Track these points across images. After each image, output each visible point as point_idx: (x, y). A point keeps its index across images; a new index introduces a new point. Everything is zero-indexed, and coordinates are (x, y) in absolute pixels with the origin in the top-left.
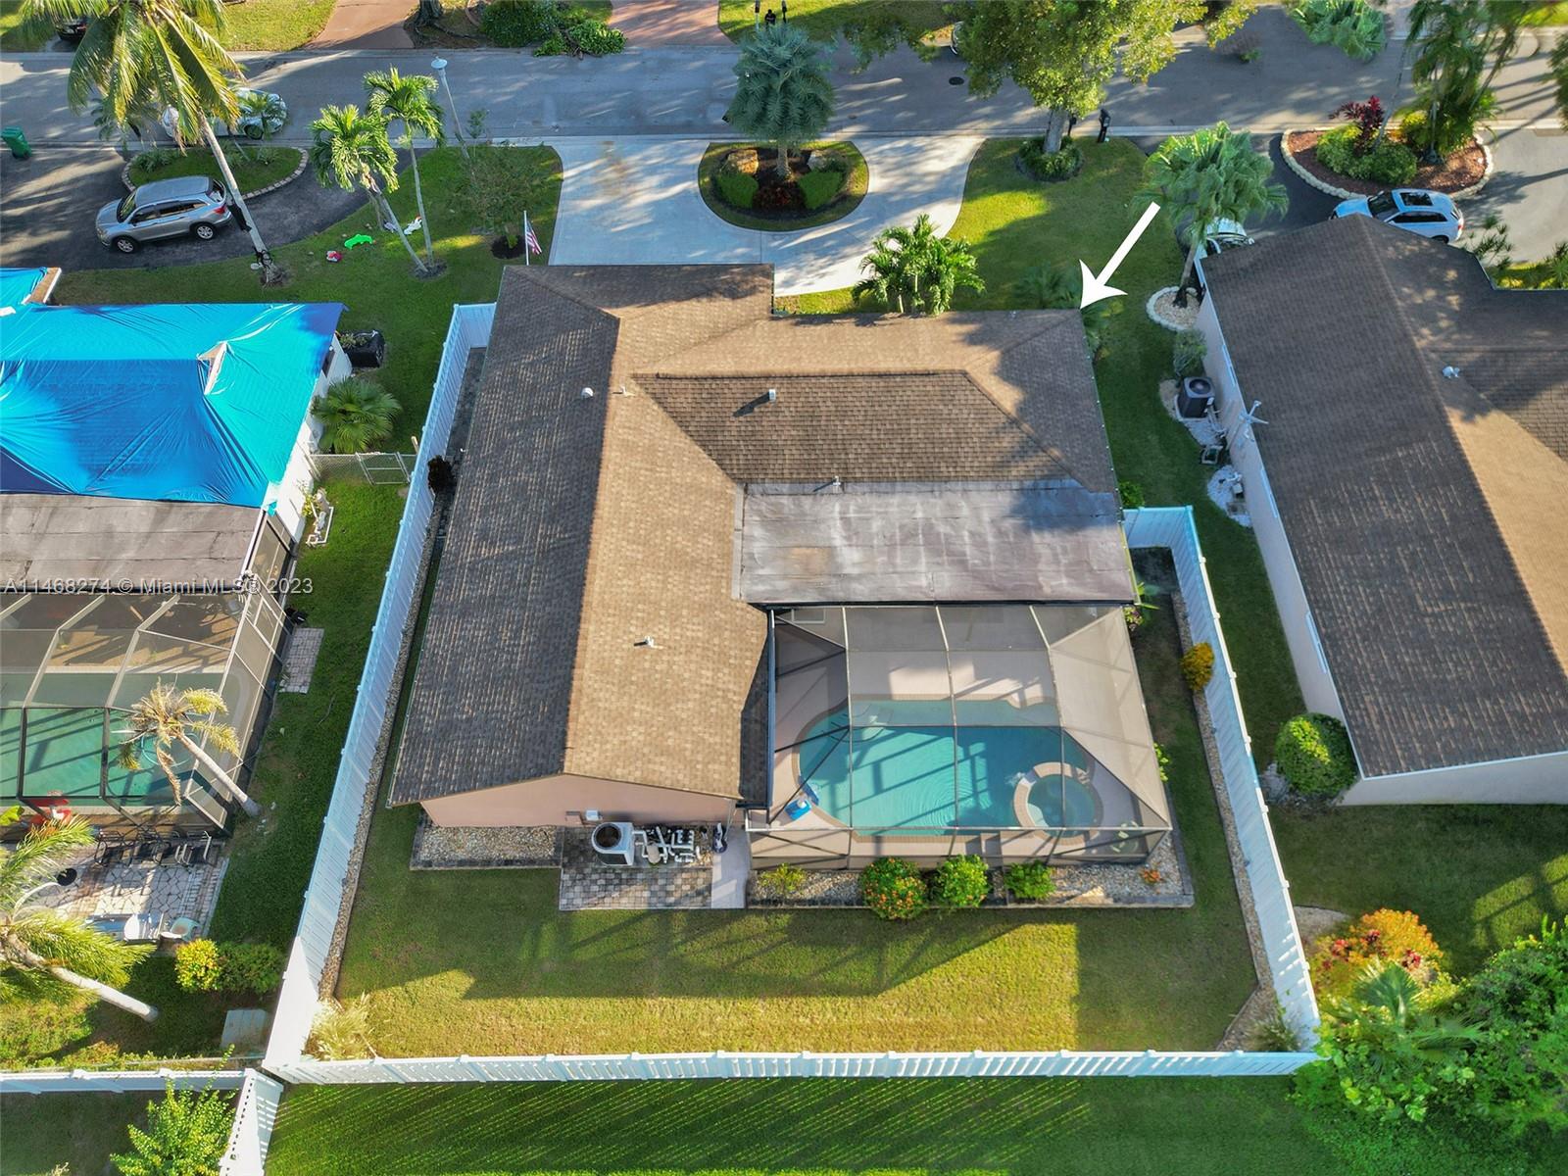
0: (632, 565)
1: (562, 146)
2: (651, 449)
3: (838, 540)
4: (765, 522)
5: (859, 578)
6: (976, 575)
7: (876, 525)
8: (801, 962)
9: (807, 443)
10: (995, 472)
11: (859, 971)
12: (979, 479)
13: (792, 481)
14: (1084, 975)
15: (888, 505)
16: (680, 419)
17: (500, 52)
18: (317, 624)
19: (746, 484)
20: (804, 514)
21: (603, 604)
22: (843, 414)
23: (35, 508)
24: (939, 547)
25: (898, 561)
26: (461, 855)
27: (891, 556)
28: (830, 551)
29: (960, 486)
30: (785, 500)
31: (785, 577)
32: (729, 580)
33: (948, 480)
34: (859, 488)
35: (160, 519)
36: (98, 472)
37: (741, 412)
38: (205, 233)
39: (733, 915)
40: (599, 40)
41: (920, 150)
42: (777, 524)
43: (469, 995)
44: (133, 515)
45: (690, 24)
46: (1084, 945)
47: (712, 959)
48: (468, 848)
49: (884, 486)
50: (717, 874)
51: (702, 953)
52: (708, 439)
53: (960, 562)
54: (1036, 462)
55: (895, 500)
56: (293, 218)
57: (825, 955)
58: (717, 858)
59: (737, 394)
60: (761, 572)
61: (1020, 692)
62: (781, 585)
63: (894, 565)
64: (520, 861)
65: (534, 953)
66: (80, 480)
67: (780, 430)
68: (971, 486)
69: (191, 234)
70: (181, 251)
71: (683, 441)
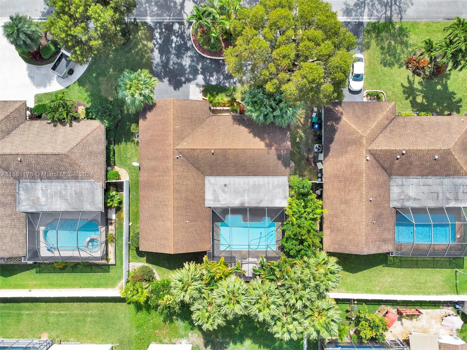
3: (40, 195)
4: (24, 190)
5: (45, 205)
6: (70, 205)
7: (49, 191)
9: (31, 170)
12: (72, 179)
13: (29, 179)
15: (52, 185)
19: (18, 180)
20: (32, 188)
22: (38, 164)
24: (63, 197)
25: (53, 201)
27: (52, 199)
28: (38, 198)
29: (67, 181)
30: (28, 184)
31: (28, 205)
32: (16, 207)
34: (45, 181)
42: (27, 190)
49: (51, 180)
52: (8, 169)
53: (66, 200)
55: (54, 184)
60: (23, 204)
63: (52, 202)
67: (24, 167)
68: (70, 181)
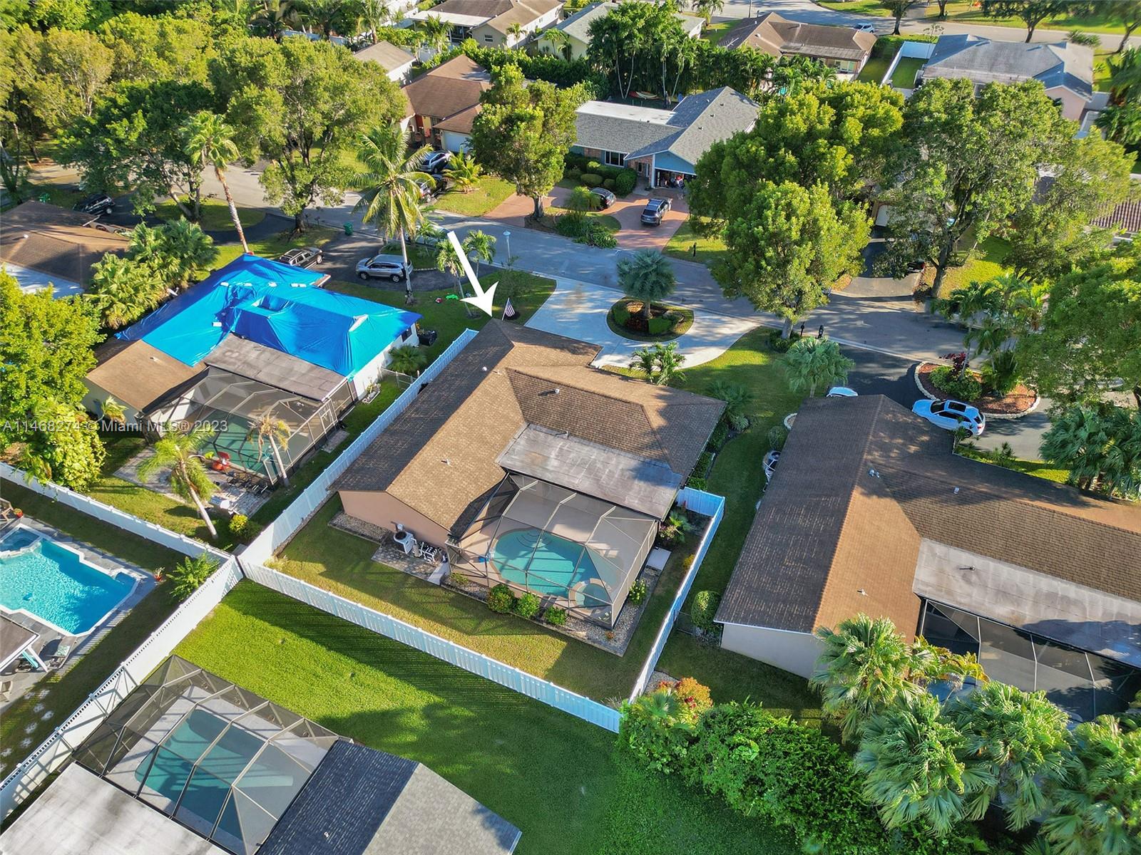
0: (459, 434)
1: (560, 281)
2: (496, 397)
3: (553, 455)
4: (528, 440)
5: (551, 472)
6: (600, 486)
7: (572, 456)
8: (447, 611)
9: (563, 415)
10: (636, 450)
11: (470, 624)
12: (628, 452)
13: (549, 428)
14: (558, 663)
15: (582, 449)
16: (516, 390)
17: (560, 237)
18: (348, 431)
19: (529, 423)
20: (546, 442)
21: (438, 443)
22: (582, 407)
23: (273, 354)
24: (592, 471)
25: (572, 471)
26: (348, 526)
27: (571, 468)
28: (547, 458)
29: (618, 452)
30: (542, 434)
31: (522, 462)
32: (498, 455)
33: (614, 448)
34: (575, 439)
35: (311, 370)
36: (300, 348)
37: (542, 395)
38: (396, 279)
39: (434, 586)
40: (605, 241)
41: (724, 322)
42: (533, 442)
43: (321, 574)
44: (302, 365)
45: (651, 243)
46: (565, 653)
47: (416, 598)
48: (353, 525)
49: (585, 442)
50: (437, 570)
51: (413, 594)
52: (523, 401)
53: (597, 480)
54: (655, 453)
55: (587, 449)
56: (433, 282)
57: (459, 613)
58: (441, 564)
59: (544, 387)
60: (513, 457)
61: (608, 551)
62: (518, 464)
63: (569, 472)
64: (368, 537)
65: (353, 569)
66: (291, 349)
67: (554, 406)
68: (623, 453)
69: (390, 279)
70: (383, 284)
71: (512, 398)
